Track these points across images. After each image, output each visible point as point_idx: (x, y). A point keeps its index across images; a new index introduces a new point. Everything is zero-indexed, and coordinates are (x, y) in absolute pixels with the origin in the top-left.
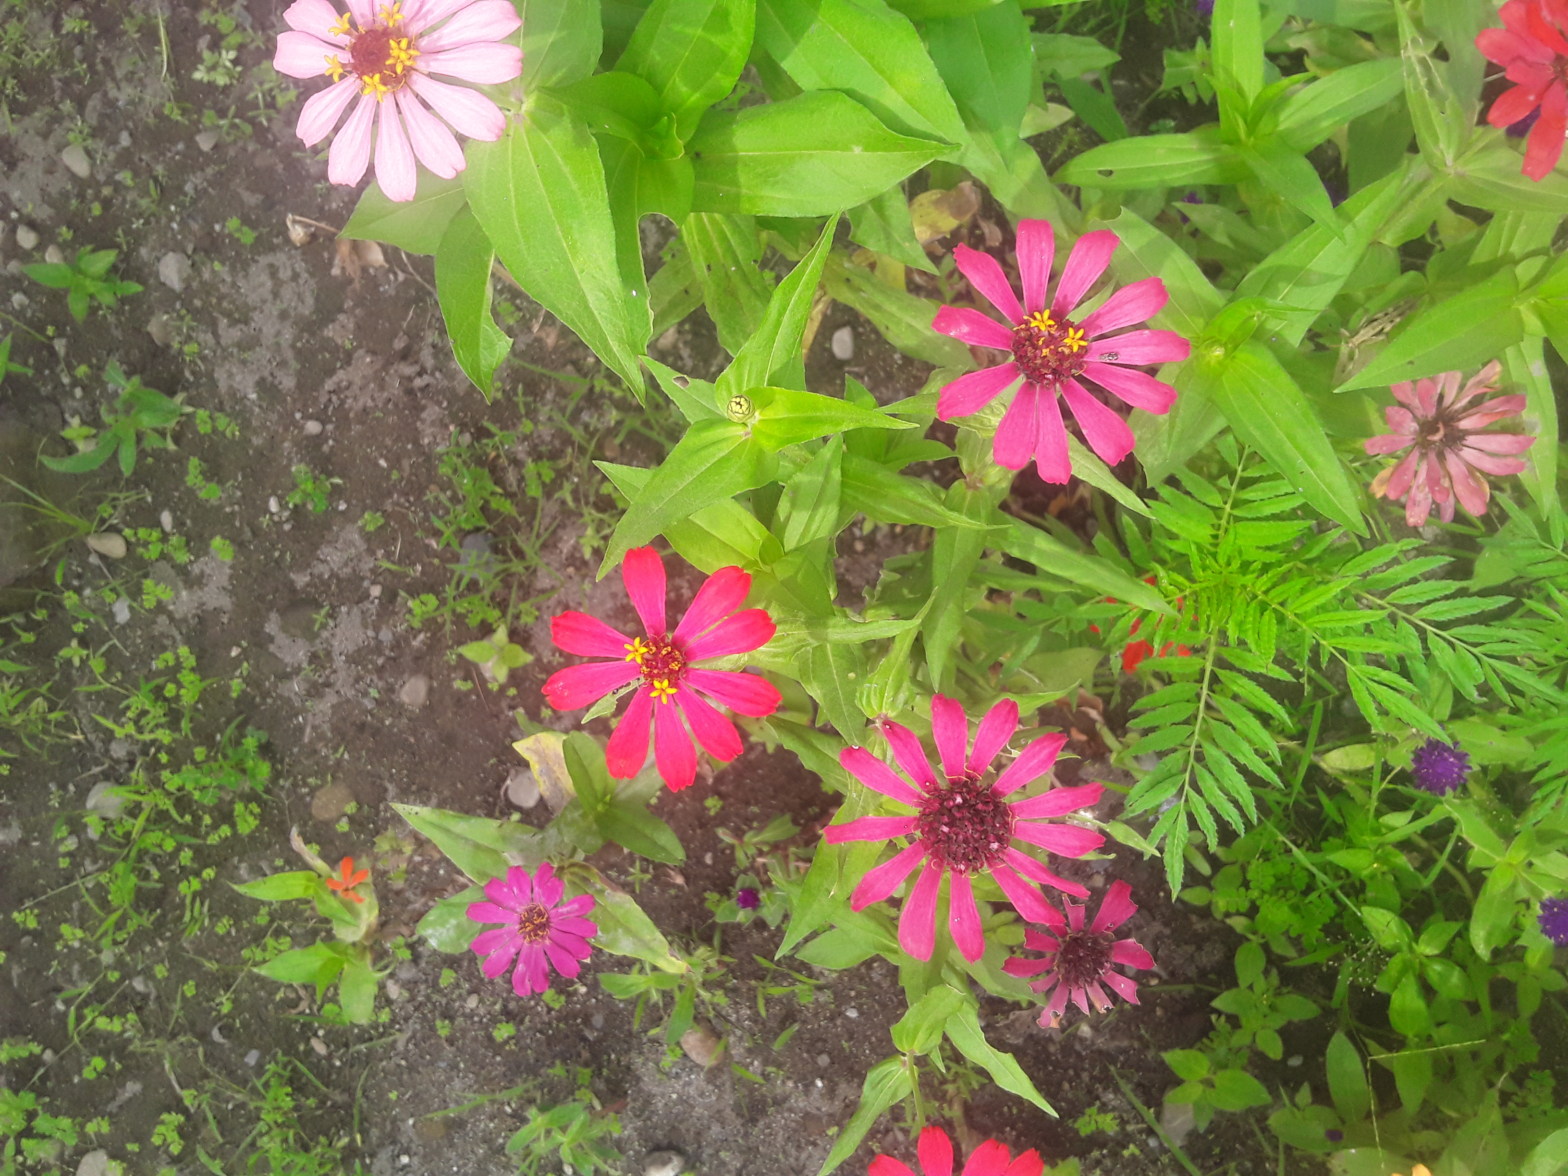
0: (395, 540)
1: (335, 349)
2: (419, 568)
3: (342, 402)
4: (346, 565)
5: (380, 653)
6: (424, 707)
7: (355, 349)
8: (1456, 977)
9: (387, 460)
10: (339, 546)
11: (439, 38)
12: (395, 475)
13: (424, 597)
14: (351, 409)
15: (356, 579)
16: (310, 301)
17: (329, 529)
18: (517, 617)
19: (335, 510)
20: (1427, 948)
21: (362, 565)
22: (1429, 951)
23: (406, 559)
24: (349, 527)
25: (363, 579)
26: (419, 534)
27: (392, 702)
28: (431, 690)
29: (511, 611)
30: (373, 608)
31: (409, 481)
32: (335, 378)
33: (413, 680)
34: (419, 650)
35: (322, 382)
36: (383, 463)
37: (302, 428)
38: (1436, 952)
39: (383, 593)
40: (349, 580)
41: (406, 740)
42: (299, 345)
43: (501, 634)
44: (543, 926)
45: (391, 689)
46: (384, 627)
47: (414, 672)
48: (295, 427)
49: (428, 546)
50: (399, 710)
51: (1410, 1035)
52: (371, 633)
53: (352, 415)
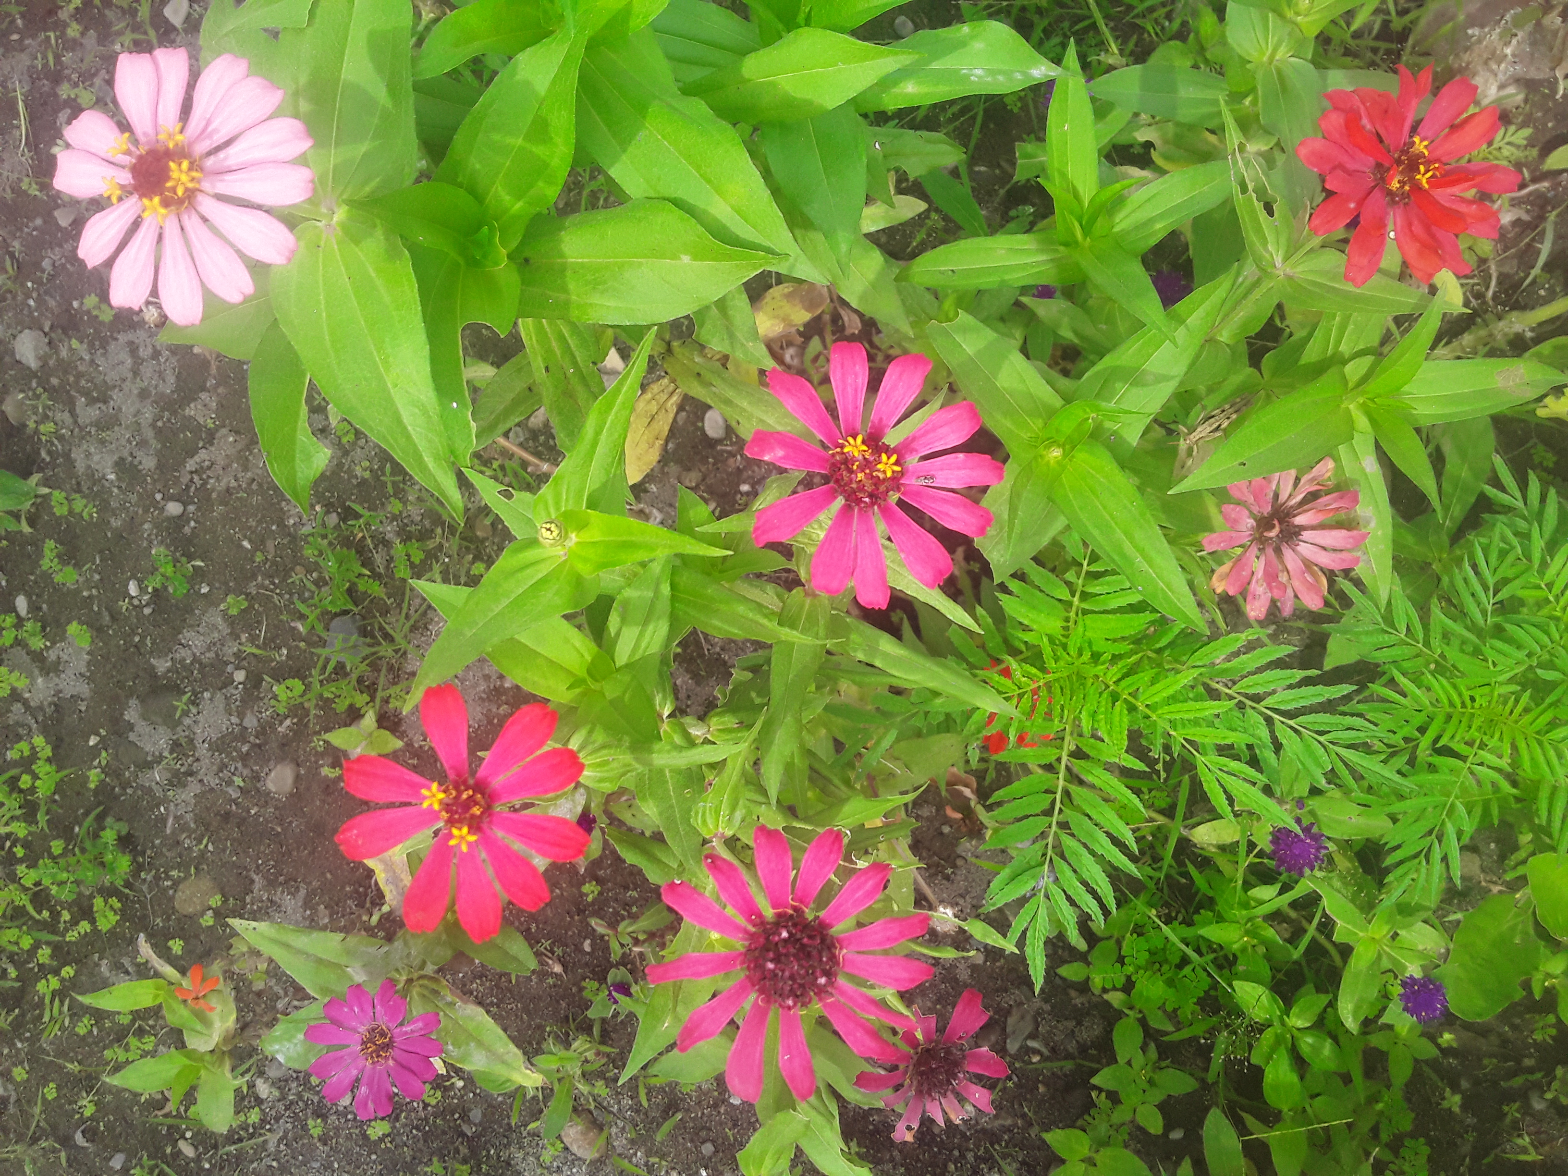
0: (259, 622)
1: (198, 429)
2: (285, 651)
3: (205, 483)
4: (209, 649)
5: (245, 741)
6: (292, 795)
7: (217, 428)
8: (1327, 1048)
9: (250, 541)
10: (200, 629)
11: (226, 158)
12: (259, 557)
13: (290, 682)
14: (213, 490)
15: (220, 663)
16: (171, 379)
17: (191, 612)
18: (386, 701)
19: (198, 593)
20: (1298, 1020)
21: (225, 649)
22: (1300, 1024)
23: (271, 643)
24: (212, 610)
25: (227, 663)
26: (284, 617)
27: (258, 790)
28: (298, 778)
29: (380, 694)
30: (237, 693)
31: (274, 563)
32: (197, 458)
33: (279, 767)
34: (285, 736)
35: (183, 463)
36: (246, 544)
37: (162, 509)
38: (1308, 1025)
39: (247, 677)
40: (212, 665)
41: (273, 829)
42: (160, 424)
43: (369, 720)
44: (386, 1047)
45: (256, 778)
46: (249, 713)
47: (280, 759)
48: (156, 509)
49: (295, 629)
50: (265, 798)
51: (1285, 1109)
52: (234, 720)
53: (214, 495)
